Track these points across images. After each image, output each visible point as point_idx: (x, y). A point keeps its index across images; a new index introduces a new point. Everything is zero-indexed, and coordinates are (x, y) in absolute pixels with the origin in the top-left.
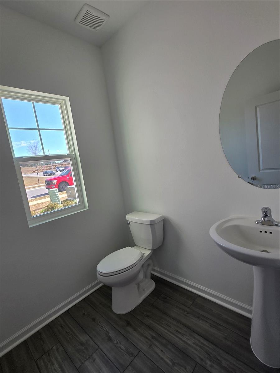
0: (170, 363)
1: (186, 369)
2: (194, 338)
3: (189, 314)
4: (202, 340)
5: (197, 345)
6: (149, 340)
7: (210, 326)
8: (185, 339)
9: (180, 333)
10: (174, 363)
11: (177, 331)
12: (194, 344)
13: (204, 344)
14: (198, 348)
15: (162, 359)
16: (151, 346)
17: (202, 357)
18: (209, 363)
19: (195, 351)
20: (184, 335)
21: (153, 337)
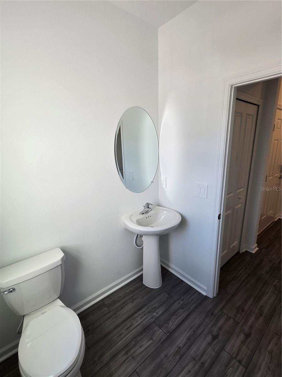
0: (151, 341)
1: (156, 331)
2: (137, 317)
3: (116, 314)
4: (140, 312)
5: (142, 317)
6: (127, 359)
7: (132, 302)
8: (136, 325)
9: (130, 326)
10: (152, 339)
11: (128, 328)
12: (141, 319)
13: (143, 312)
14: (144, 317)
15: (146, 348)
16: (133, 358)
17: (150, 317)
18: (155, 314)
19: (146, 321)
20: (132, 324)
21: (126, 353)
